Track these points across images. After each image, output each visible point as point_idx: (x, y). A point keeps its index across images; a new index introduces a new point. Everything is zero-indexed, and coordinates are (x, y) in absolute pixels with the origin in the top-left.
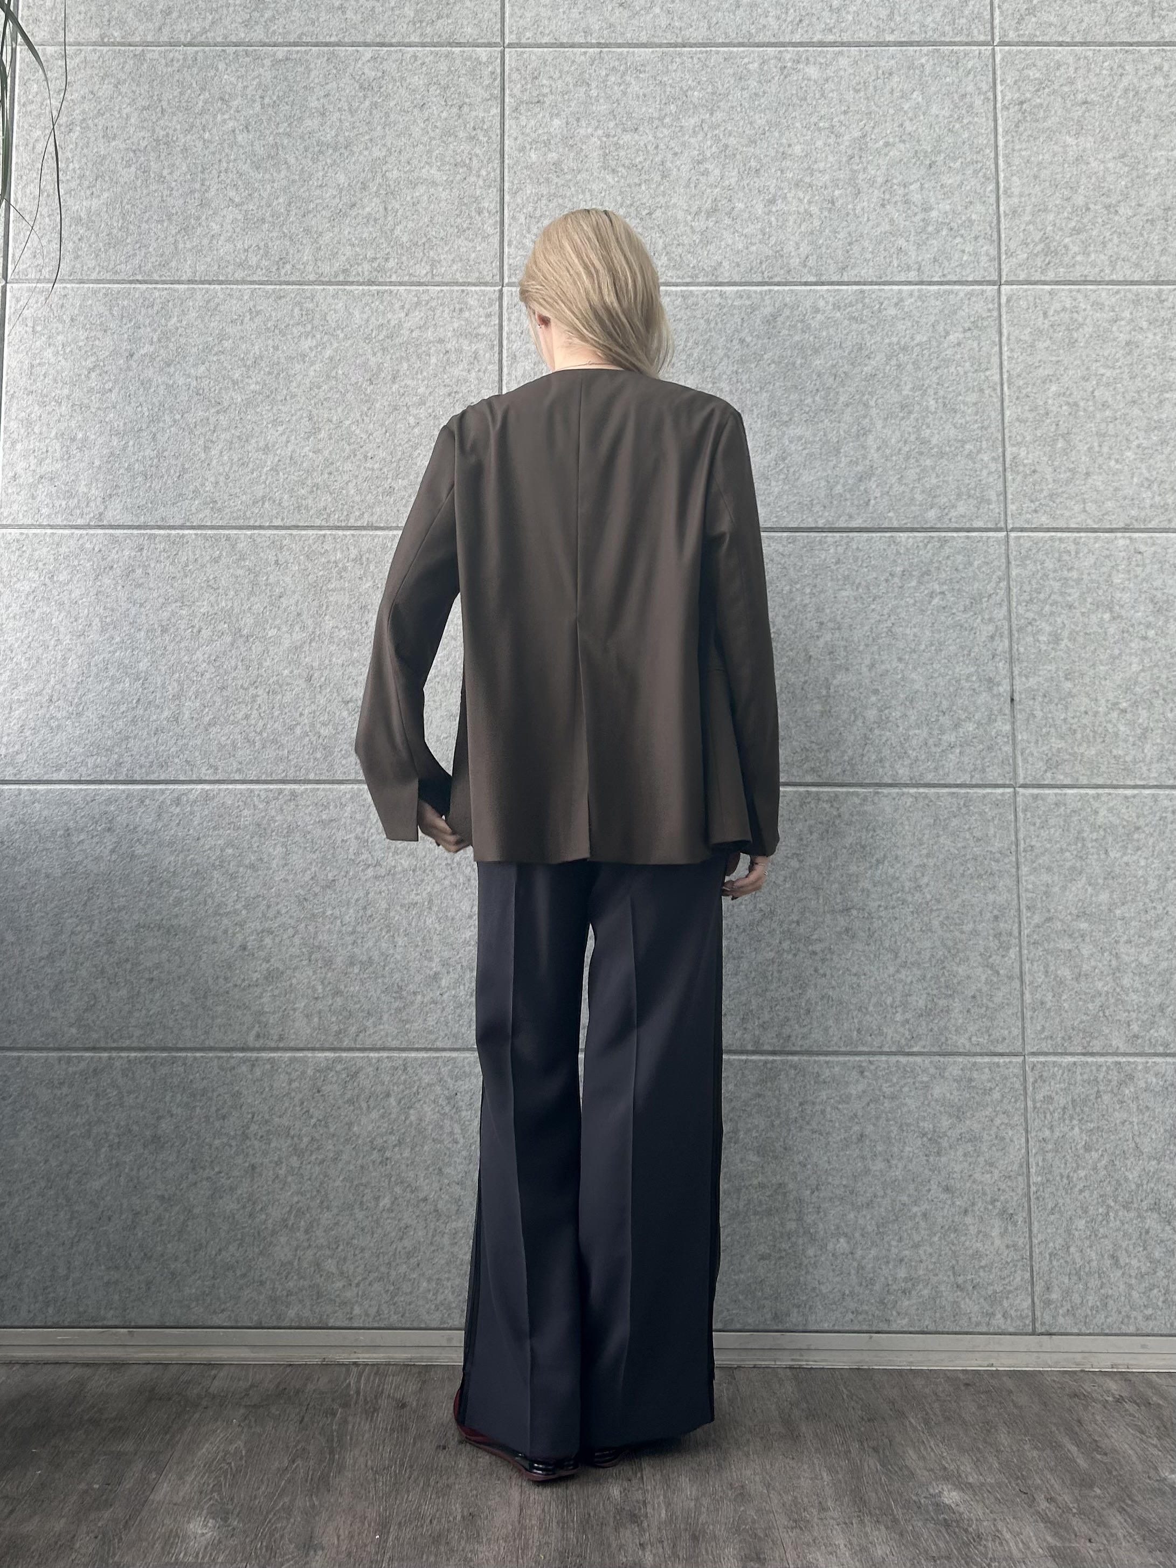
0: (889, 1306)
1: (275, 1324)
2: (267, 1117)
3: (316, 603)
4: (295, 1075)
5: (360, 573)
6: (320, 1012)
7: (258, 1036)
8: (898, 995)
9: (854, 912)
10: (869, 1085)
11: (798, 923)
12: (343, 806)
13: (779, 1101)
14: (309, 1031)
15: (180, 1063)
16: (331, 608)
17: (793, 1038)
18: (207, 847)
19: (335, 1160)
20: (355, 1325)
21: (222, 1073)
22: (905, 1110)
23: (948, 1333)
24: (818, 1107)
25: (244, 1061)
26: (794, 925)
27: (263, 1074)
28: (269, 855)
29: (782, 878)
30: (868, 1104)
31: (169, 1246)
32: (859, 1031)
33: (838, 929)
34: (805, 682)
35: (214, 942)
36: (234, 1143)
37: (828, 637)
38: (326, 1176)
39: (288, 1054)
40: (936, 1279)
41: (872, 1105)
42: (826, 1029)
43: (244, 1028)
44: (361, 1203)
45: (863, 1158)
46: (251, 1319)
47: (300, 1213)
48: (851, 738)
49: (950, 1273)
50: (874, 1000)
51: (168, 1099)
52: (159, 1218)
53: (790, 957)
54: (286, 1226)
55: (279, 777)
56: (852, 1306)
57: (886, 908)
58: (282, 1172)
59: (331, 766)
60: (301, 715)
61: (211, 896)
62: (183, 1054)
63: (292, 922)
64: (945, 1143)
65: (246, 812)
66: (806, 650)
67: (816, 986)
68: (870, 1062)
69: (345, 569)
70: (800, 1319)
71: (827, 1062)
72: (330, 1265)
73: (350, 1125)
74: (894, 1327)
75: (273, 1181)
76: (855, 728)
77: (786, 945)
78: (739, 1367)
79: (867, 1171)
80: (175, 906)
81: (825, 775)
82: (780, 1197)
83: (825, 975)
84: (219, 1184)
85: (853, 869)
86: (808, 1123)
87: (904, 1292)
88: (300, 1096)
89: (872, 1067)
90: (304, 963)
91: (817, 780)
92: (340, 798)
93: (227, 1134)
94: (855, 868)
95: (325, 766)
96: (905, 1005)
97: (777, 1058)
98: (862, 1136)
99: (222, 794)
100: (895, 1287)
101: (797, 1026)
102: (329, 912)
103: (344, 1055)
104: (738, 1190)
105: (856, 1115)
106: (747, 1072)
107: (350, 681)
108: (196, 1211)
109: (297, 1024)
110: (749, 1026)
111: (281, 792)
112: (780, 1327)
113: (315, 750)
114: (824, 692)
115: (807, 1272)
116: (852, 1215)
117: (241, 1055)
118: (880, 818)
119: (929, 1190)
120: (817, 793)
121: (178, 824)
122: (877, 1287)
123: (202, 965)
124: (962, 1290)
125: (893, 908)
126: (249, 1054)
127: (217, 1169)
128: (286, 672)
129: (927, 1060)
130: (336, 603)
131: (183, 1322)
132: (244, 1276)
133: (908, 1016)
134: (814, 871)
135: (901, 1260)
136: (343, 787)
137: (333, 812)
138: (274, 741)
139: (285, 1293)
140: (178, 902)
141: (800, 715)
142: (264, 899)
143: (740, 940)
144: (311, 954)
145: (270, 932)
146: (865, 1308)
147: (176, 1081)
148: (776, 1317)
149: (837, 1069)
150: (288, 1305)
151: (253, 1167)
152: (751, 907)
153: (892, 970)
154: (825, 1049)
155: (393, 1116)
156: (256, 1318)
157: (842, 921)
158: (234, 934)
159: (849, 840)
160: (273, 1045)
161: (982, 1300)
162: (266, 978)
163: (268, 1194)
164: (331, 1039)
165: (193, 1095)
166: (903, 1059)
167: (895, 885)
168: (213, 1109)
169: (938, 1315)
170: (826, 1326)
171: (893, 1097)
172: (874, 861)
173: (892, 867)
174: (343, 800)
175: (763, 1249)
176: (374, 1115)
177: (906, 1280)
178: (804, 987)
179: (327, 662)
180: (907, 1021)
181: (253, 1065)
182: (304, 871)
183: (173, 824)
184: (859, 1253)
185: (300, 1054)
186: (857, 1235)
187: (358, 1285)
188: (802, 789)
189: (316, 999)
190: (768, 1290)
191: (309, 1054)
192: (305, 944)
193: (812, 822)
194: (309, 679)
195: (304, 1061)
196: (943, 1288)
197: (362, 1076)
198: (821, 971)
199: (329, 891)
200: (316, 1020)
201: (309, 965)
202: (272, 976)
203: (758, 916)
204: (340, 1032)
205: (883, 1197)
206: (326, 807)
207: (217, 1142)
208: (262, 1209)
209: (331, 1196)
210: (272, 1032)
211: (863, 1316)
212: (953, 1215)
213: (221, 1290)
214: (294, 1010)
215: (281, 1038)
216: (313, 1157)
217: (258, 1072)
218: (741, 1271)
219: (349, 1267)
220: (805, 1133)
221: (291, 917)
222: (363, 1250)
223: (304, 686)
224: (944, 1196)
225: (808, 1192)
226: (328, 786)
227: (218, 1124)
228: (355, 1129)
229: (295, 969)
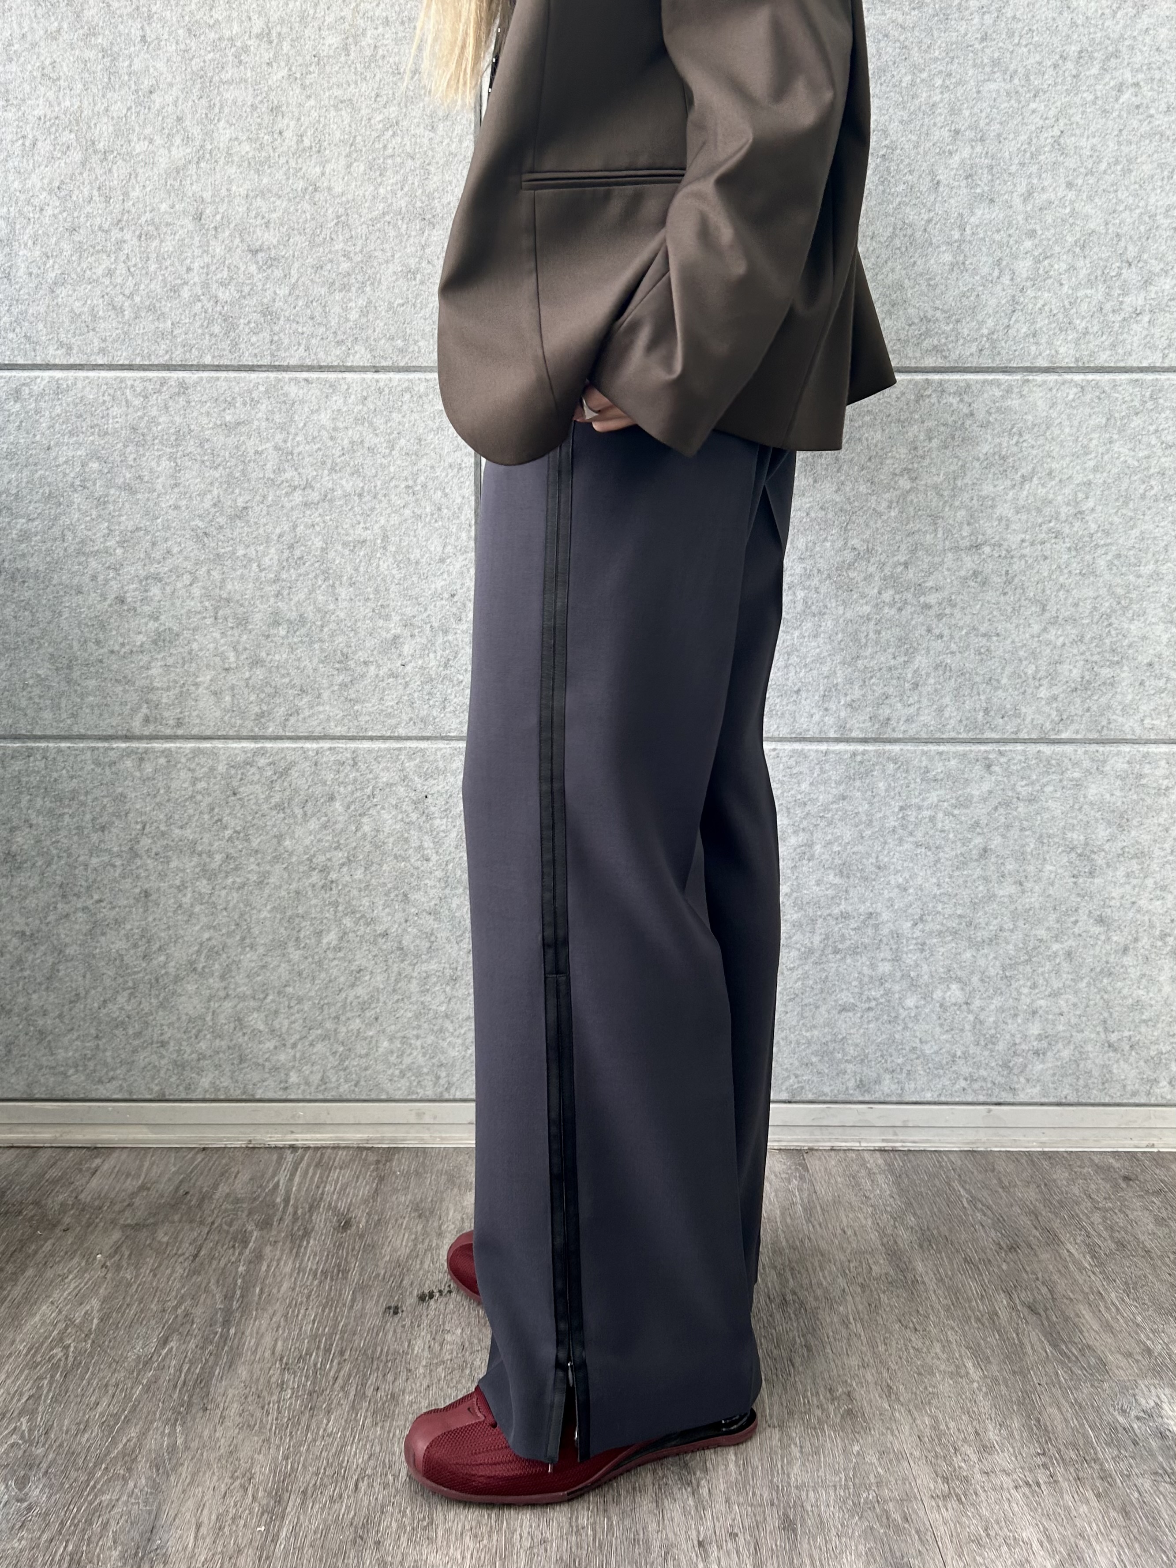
0: (1016, 1071)
1: (183, 1096)
2: (163, 828)
3: (204, 101)
4: (199, 773)
5: (267, 56)
6: (232, 688)
7: (147, 720)
8: (1043, 662)
9: (987, 549)
10: (998, 783)
11: (906, 565)
12: (255, 403)
13: (871, 804)
14: (218, 714)
15: (39, 757)
16: (226, 110)
17: (893, 722)
18: (61, 460)
19: (260, 884)
20: (292, 1097)
21: (99, 770)
22: (1046, 816)
23: (1093, 1105)
24: (927, 813)
25: (129, 753)
26: (900, 569)
27: (156, 771)
28: (151, 471)
29: (885, 504)
30: (996, 809)
31: (35, 996)
32: (986, 711)
33: (963, 573)
34: (929, 221)
35: (80, 592)
36: (118, 862)
37: (966, 152)
38: (248, 904)
39: (191, 745)
40: (1079, 1036)
41: (1001, 810)
42: (940, 710)
43: (127, 710)
44: (297, 939)
45: (987, 880)
46: (150, 1090)
47: (213, 953)
48: (993, 302)
49: (1100, 1029)
50: (1009, 670)
51: (24, 803)
52: (20, 961)
53: (893, 611)
54: (195, 969)
55: (162, 361)
56: (966, 1070)
57: (1032, 544)
58: (187, 900)
59: (235, 344)
60: (189, 269)
61: (71, 528)
62: (43, 744)
63: (189, 565)
64: (1100, 860)
65: (115, 411)
66: (932, 173)
67: (928, 650)
68: (1001, 753)
69: (246, 49)
70: (893, 1087)
71: (940, 754)
72: (256, 1021)
73: (280, 838)
74: (1022, 1097)
75: (175, 912)
76: (999, 287)
77: (887, 596)
78: (811, 1149)
79: (991, 897)
80: (21, 542)
81: (954, 356)
82: (870, 931)
83: (941, 636)
84: (99, 916)
85: (987, 489)
86: (911, 834)
87: (1037, 1053)
88: (210, 799)
89: (1003, 760)
90: (208, 621)
91: (940, 362)
92: (250, 392)
93: (109, 851)
94: (991, 488)
95: (226, 345)
96: (1052, 676)
97: (870, 747)
98: (985, 850)
99: (79, 385)
100: (1024, 1047)
101: (899, 706)
102: (240, 552)
103: (268, 745)
104: (813, 921)
105: (977, 824)
106: (827, 767)
107: (259, 221)
108: (70, 951)
109: (201, 704)
110: (833, 706)
111: (163, 382)
112: (867, 1098)
113: (211, 321)
114: (956, 235)
115: (906, 1028)
116: (968, 955)
117: (123, 745)
118: (1029, 417)
119: (1076, 922)
120: (940, 383)
121: (19, 428)
122: (1001, 1046)
123: (64, 624)
124: (1115, 1050)
125: (1043, 543)
126: (134, 744)
127: (96, 897)
128: (164, 207)
129: (1081, 749)
130: (235, 102)
131: (59, 1093)
132: (138, 1035)
133: (1056, 690)
134: (931, 494)
135: (1034, 1013)
136: (253, 376)
137: (240, 411)
138: (151, 309)
139: (194, 1056)
140: (25, 536)
141: (919, 268)
142: (147, 532)
143: (823, 590)
144: (216, 609)
145: (158, 578)
146: (983, 1073)
147: (34, 780)
148: (861, 1085)
149: (953, 762)
150: (200, 1071)
151: (147, 894)
152: (839, 544)
153: (1036, 628)
154: (938, 735)
155: (339, 826)
156: (156, 1088)
157: (969, 562)
158: (107, 581)
159: (986, 448)
160: (168, 732)
161: (1142, 1063)
162: (155, 642)
163: (169, 928)
164: (249, 724)
165: (59, 799)
166: (1046, 749)
167: (1047, 511)
168: (88, 817)
169: (1081, 1082)
170: (928, 1096)
171: (1032, 800)
172: (1018, 477)
173: (1043, 485)
174: (255, 395)
175: (846, 997)
176: (313, 824)
177: (1039, 1038)
178: (910, 654)
179: (224, 192)
180: (1055, 698)
181: (142, 759)
182: (202, 494)
183: (11, 427)
184: (977, 1003)
185: (206, 745)
186: (975, 979)
187: (294, 1046)
188: (919, 377)
189: (227, 670)
190: (851, 1050)
191: (219, 744)
192: (209, 597)
193: (930, 424)
194: (198, 217)
195: (214, 753)
196: (1089, 1048)
197: (294, 773)
198: (937, 632)
199: (239, 523)
200: (228, 698)
201: (214, 625)
202: (161, 640)
203: (849, 556)
204: (262, 715)
205: (1012, 931)
206: (231, 404)
207: (94, 861)
208: (160, 949)
209: (256, 931)
210: (166, 714)
211: (980, 1084)
212: (1108, 954)
213: (108, 1054)
214: (196, 685)
215: (179, 723)
216: (230, 881)
217: (148, 768)
218: (815, 1027)
219: (282, 1023)
220: (906, 846)
221: (186, 559)
222: (300, 1000)
223: (191, 227)
224: (1097, 929)
225: (909, 924)
226: (232, 374)
227: (95, 838)
228: (287, 843)
229: (195, 629)
